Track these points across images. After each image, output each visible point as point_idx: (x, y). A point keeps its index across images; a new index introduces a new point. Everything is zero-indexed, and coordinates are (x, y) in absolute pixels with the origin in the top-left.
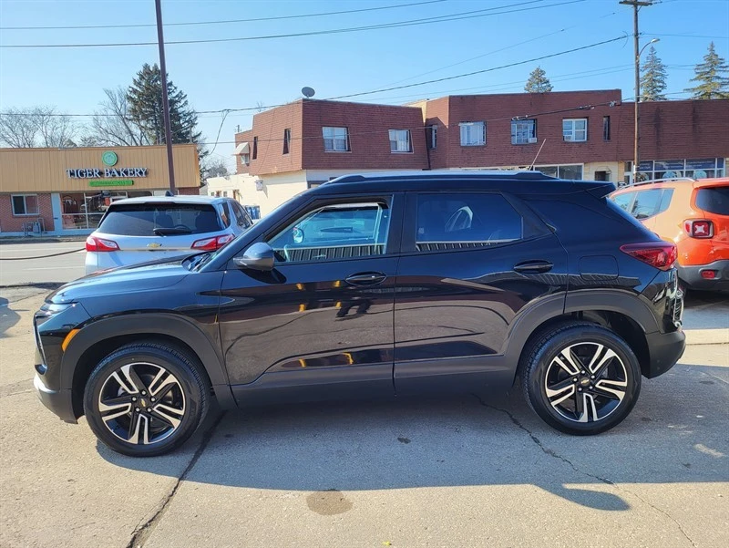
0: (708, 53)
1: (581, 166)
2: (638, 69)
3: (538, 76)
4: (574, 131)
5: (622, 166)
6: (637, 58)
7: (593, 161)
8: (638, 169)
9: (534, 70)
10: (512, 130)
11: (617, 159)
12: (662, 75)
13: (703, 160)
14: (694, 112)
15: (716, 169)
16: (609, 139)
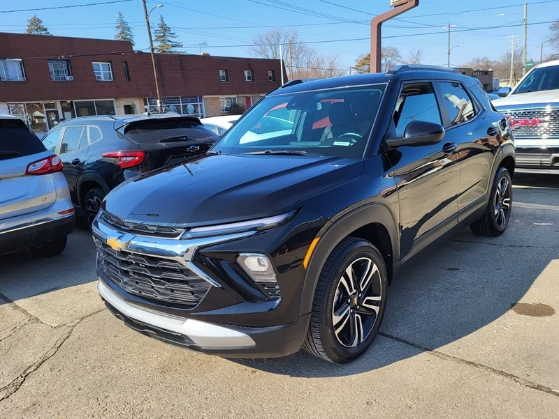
0: (160, 22)
1: (112, 101)
2: (149, 26)
3: (36, 22)
4: (102, 72)
5: (142, 101)
6: (147, 18)
7: (122, 97)
8: (161, 103)
9: (31, 17)
10: (50, 69)
11: (138, 96)
12: (131, 35)
13: (190, 97)
14: (181, 63)
15: (199, 103)
16: (129, 79)
